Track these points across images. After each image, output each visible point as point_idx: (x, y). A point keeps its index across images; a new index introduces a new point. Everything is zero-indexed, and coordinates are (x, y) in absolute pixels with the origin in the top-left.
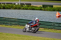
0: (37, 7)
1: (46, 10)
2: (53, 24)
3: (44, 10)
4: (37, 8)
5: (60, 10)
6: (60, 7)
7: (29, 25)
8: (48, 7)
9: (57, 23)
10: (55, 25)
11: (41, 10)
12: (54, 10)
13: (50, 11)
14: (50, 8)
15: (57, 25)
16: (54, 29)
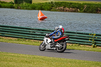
0: (5, 3)
1: (20, 9)
2: (32, 31)
3: (18, 8)
4: (6, 5)
5: (43, 7)
6: (43, 3)
7: (51, 39)
8: (24, 3)
9: (39, 30)
10: (36, 33)
11: (12, 7)
12: (34, 8)
13: (26, 9)
14: (27, 4)
15: (38, 33)
16: (34, 39)
